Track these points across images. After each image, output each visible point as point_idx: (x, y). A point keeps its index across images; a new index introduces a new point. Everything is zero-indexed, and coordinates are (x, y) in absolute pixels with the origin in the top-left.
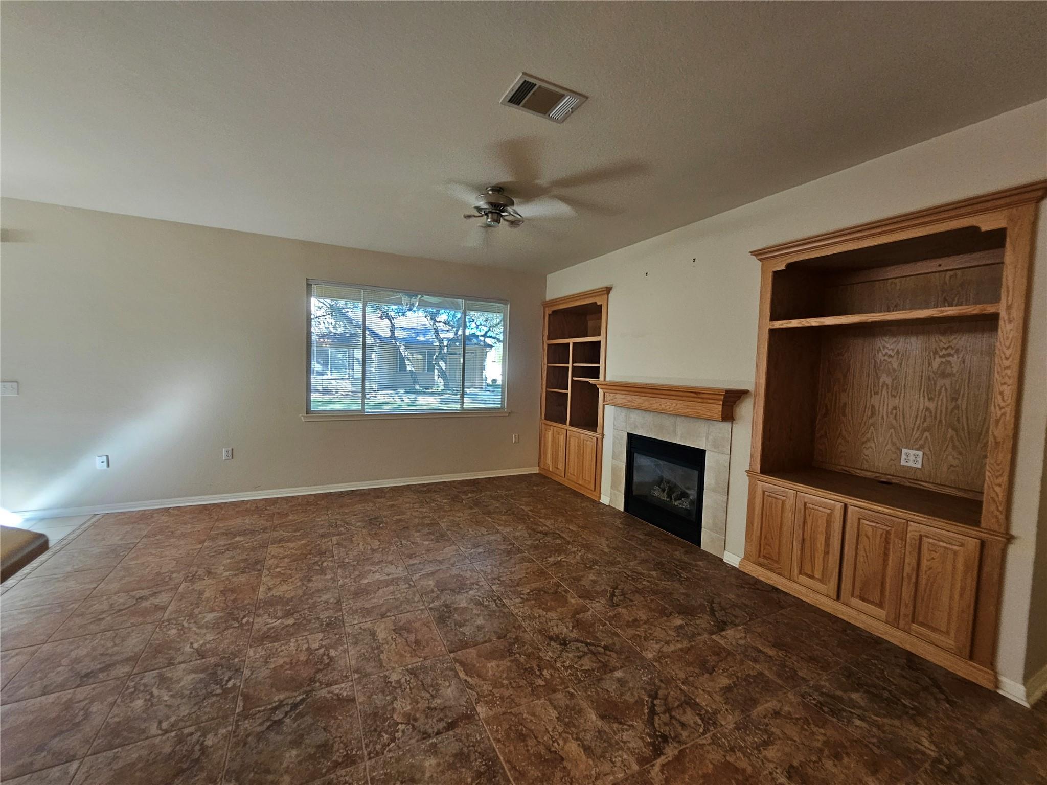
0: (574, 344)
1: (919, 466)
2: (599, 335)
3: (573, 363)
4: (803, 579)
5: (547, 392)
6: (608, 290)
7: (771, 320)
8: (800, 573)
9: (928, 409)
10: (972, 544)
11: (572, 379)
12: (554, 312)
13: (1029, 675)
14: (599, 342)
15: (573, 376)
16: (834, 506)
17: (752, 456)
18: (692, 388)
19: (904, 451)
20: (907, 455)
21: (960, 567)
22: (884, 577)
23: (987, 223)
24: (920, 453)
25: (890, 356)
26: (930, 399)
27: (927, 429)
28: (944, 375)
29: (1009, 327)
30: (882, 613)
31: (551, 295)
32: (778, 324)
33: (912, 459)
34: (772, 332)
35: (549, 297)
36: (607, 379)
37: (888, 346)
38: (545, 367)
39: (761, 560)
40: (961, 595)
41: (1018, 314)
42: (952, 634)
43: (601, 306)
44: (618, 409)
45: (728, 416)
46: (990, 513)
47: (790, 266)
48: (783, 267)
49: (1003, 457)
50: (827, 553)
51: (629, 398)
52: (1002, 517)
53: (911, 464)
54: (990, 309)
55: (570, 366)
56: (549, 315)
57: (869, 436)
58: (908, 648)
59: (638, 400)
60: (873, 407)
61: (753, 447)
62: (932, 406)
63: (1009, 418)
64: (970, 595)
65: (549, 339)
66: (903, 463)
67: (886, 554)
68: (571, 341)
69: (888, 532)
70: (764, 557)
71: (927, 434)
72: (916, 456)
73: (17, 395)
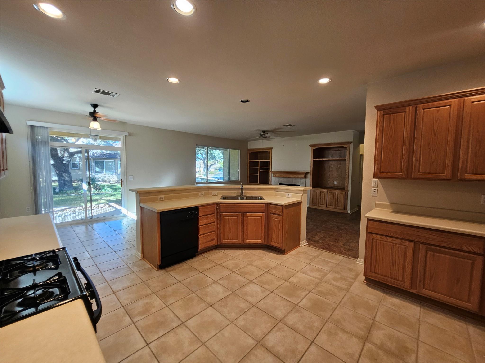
0: (260, 161)
1: (337, 184)
2: (269, 159)
3: (260, 166)
4: (321, 205)
5: (249, 175)
6: (272, 148)
7: (313, 158)
8: (320, 205)
9: (338, 174)
10: (344, 193)
11: (260, 171)
12: (251, 152)
13: (351, 209)
14: (269, 161)
15: (260, 170)
16: (325, 191)
17: (310, 185)
18: (298, 172)
19: (334, 182)
20: (335, 182)
21: (343, 196)
22: (333, 201)
23: (345, 146)
24: (337, 182)
25: (332, 165)
26: (338, 172)
27: (338, 178)
28: (340, 168)
29: (347, 161)
30: (333, 207)
31: (249, 147)
32: (314, 159)
33: (336, 183)
34: (313, 160)
35: (249, 148)
36: (272, 171)
37: (331, 163)
38: (249, 168)
39: (313, 204)
40: (343, 201)
41: (348, 159)
42: (342, 207)
43: (270, 152)
44: (276, 178)
45: (305, 177)
46: (346, 189)
47: (316, 148)
48: (315, 148)
49: (347, 180)
50: (324, 199)
51: (281, 175)
52: (347, 188)
53: (335, 184)
54: (345, 159)
55: (259, 167)
56: (250, 153)
57: (329, 180)
58: (337, 211)
59: (283, 175)
60: (329, 174)
61: (310, 183)
62: (338, 173)
63: (348, 174)
64: (344, 200)
65: (250, 160)
66: (334, 184)
67: (333, 197)
68: (259, 161)
69: (334, 194)
70: (314, 203)
71: (337, 179)
72: (336, 182)
73: (133, 180)
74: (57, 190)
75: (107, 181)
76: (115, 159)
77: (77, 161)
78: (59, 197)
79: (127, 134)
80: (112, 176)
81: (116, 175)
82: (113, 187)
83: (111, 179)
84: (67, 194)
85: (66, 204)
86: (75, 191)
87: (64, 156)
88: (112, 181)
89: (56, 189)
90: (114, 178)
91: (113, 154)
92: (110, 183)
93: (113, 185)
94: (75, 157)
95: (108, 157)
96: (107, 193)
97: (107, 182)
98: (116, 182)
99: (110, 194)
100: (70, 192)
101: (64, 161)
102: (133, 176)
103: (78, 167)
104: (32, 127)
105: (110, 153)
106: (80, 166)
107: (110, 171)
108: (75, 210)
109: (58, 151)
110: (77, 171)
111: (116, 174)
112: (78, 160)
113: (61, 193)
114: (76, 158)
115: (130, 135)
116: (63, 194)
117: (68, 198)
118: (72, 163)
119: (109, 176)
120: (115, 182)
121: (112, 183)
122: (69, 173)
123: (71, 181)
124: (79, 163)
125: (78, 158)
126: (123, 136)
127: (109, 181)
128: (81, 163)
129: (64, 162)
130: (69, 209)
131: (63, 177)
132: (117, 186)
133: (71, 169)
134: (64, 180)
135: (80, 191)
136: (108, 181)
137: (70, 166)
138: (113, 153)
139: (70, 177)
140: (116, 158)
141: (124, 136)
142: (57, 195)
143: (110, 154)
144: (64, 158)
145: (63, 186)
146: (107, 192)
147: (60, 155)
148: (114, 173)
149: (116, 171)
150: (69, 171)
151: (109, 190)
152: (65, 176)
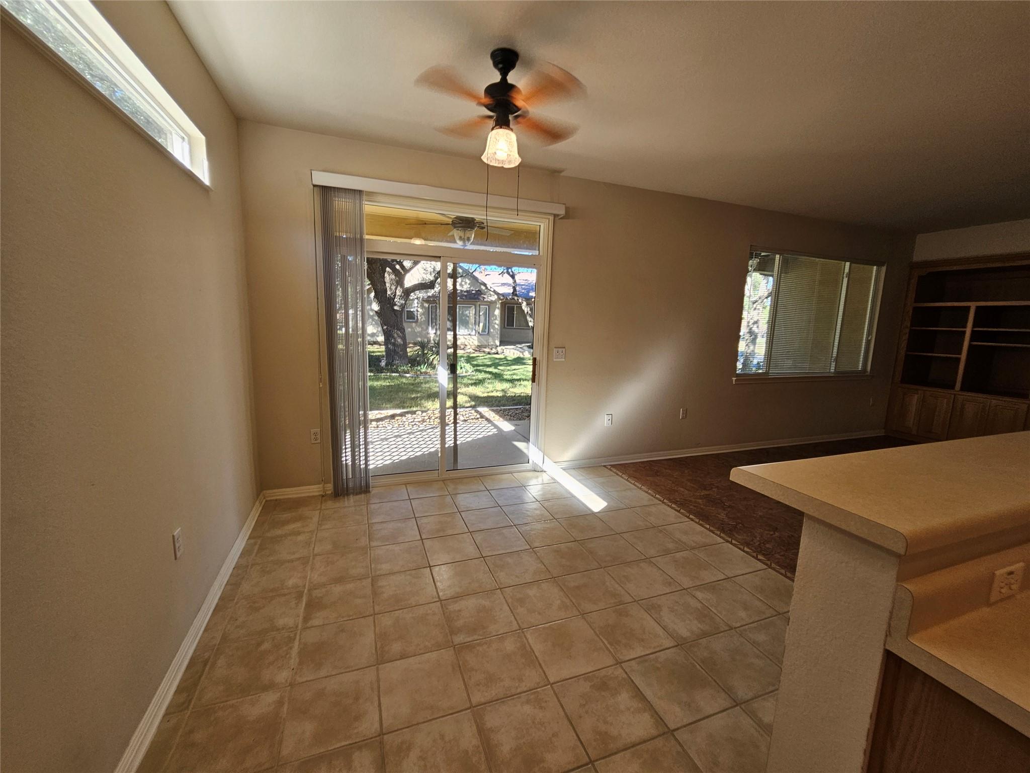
3: (974, 326)
5: (907, 355)
11: (969, 344)
15: (970, 340)
31: (918, 256)
35: (916, 258)
38: (908, 330)
55: (968, 330)
56: (918, 278)
65: (916, 302)
68: (973, 305)
73: (564, 360)
74: (383, 364)
75: (460, 347)
76: (476, 303)
77: (415, 307)
78: (385, 379)
79: (562, 212)
80: (469, 336)
81: (477, 335)
82: (473, 361)
83: (467, 344)
84: (397, 372)
85: (396, 398)
86: (411, 367)
87: (395, 295)
88: (469, 347)
89: (381, 362)
90: (473, 342)
91: (473, 292)
92: (466, 351)
93: (472, 355)
94: (411, 298)
95: (464, 298)
96: (464, 374)
97: (461, 349)
98: (476, 351)
99: (470, 377)
100: (402, 368)
101: (395, 305)
102: (564, 350)
103: (416, 318)
104: (326, 191)
105: (468, 289)
106: (419, 316)
107: (466, 328)
108: (414, 421)
109: (386, 285)
110: (414, 324)
111: (476, 333)
112: (416, 305)
113: (388, 370)
114: (413, 300)
115: (568, 215)
116: (392, 373)
117: (399, 382)
118: (406, 310)
119: (465, 337)
120: (474, 350)
121: (469, 351)
122: (402, 330)
123: (405, 346)
124: (417, 311)
125: (416, 301)
126: (549, 219)
127: (465, 348)
128: (420, 310)
129: (396, 308)
130: (402, 415)
131: (392, 337)
132: (478, 358)
133: (405, 322)
134: (394, 344)
135: (419, 368)
136: (462, 347)
137: (405, 315)
138: (473, 290)
139: (404, 338)
140: (478, 300)
141: (551, 218)
142: (382, 373)
143: (467, 291)
144: (396, 300)
145: (393, 357)
146: (464, 372)
147: (389, 293)
148: (472, 332)
149: (477, 326)
150: (402, 325)
151: (468, 369)
152: (396, 335)
